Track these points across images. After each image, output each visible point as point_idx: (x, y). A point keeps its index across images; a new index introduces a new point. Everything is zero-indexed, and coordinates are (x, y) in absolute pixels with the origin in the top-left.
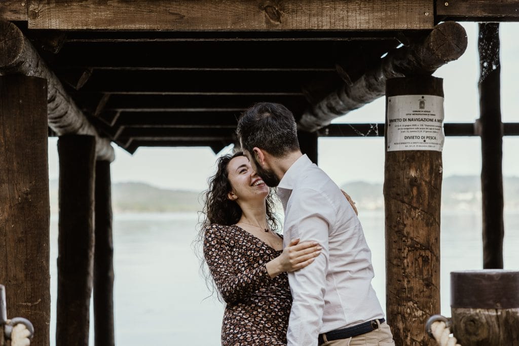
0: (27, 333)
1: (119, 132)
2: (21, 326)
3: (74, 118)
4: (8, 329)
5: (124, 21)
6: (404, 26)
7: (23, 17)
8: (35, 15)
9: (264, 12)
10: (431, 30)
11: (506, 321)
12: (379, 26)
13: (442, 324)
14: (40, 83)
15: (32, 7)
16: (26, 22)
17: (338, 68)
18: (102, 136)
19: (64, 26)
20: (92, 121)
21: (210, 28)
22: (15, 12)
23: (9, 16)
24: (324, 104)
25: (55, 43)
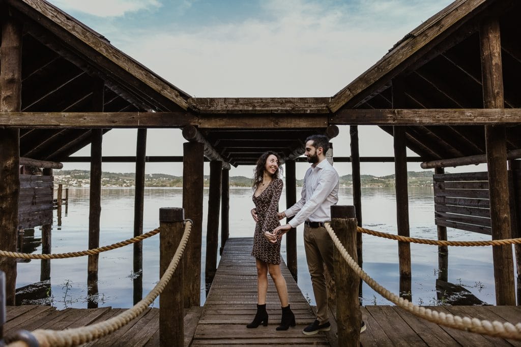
0: (191, 224)
1: (230, 160)
2: (189, 222)
3: (215, 155)
4: (185, 222)
5: (228, 125)
6: (318, 126)
7: (196, 124)
8: (200, 123)
9: (273, 123)
10: (326, 128)
11: (349, 222)
12: (310, 127)
13: (328, 223)
14: (202, 145)
15: (199, 121)
16: (198, 126)
17: (299, 140)
18: (225, 161)
19: (209, 127)
20: (222, 157)
21: (255, 127)
22: (194, 122)
23: (192, 124)
24: (296, 151)
25: (206, 132)
